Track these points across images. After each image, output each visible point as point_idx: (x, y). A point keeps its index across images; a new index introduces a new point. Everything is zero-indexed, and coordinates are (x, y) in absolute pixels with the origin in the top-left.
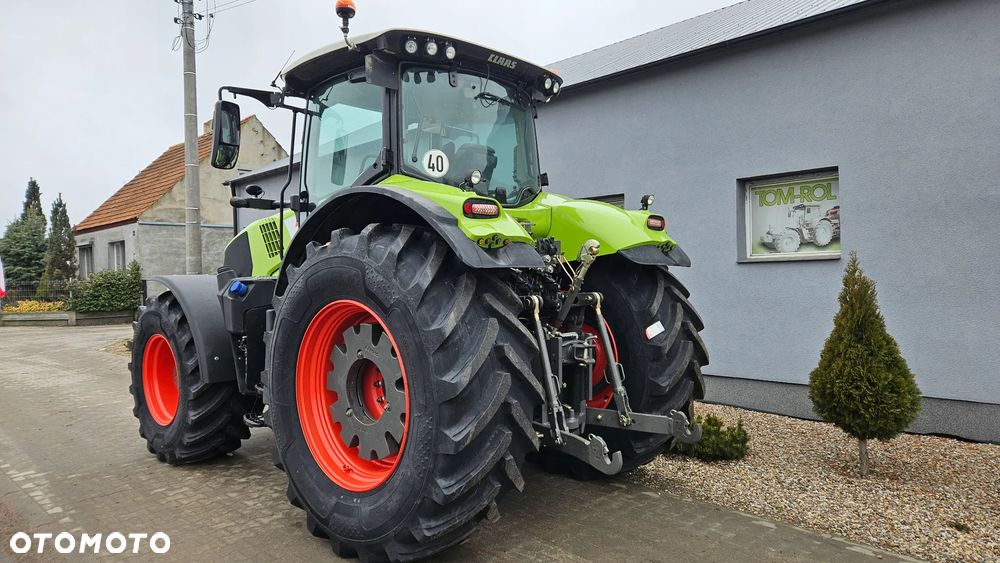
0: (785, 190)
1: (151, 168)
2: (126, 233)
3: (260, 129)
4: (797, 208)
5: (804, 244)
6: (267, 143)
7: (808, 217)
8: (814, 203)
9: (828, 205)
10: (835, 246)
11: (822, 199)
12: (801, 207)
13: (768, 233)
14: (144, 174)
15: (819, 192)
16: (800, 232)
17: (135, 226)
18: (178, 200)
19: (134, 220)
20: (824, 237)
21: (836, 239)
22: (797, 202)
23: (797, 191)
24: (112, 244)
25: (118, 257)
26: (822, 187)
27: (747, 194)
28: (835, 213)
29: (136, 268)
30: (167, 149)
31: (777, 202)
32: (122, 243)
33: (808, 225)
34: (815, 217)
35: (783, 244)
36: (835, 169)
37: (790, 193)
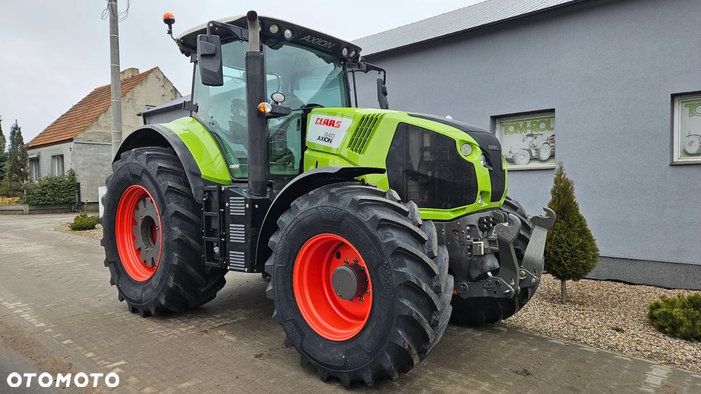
0: (521, 124)
1: (81, 103)
2: (65, 149)
3: (161, 77)
4: (528, 136)
5: (532, 159)
6: (166, 87)
7: (535, 142)
8: (539, 132)
9: (548, 134)
10: (552, 160)
11: (544, 130)
12: (531, 135)
13: (510, 152)
14: (76, 107)
15: (543, 126)
16: (530, 151)
17: (71, 144)
18: (102, 126)
19: (71, 140)
20: (545, 154)
21: (552, 156)
22: (529, 132)
23: (529, 125)
24: (54, 157)
25: (58, 166)
26: (545, 122)
27: (497, 126)
28: (552, 139)
29: (73, 174)
30: (93, 90)
31: (515, 131)
32: (62, 156)
33: (535, 147)
34: (539, 142)
35: (518, 160)
36: (553, 111)
37: (524, 126)
